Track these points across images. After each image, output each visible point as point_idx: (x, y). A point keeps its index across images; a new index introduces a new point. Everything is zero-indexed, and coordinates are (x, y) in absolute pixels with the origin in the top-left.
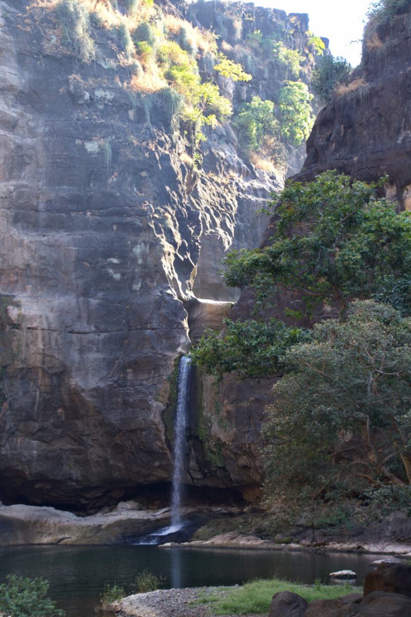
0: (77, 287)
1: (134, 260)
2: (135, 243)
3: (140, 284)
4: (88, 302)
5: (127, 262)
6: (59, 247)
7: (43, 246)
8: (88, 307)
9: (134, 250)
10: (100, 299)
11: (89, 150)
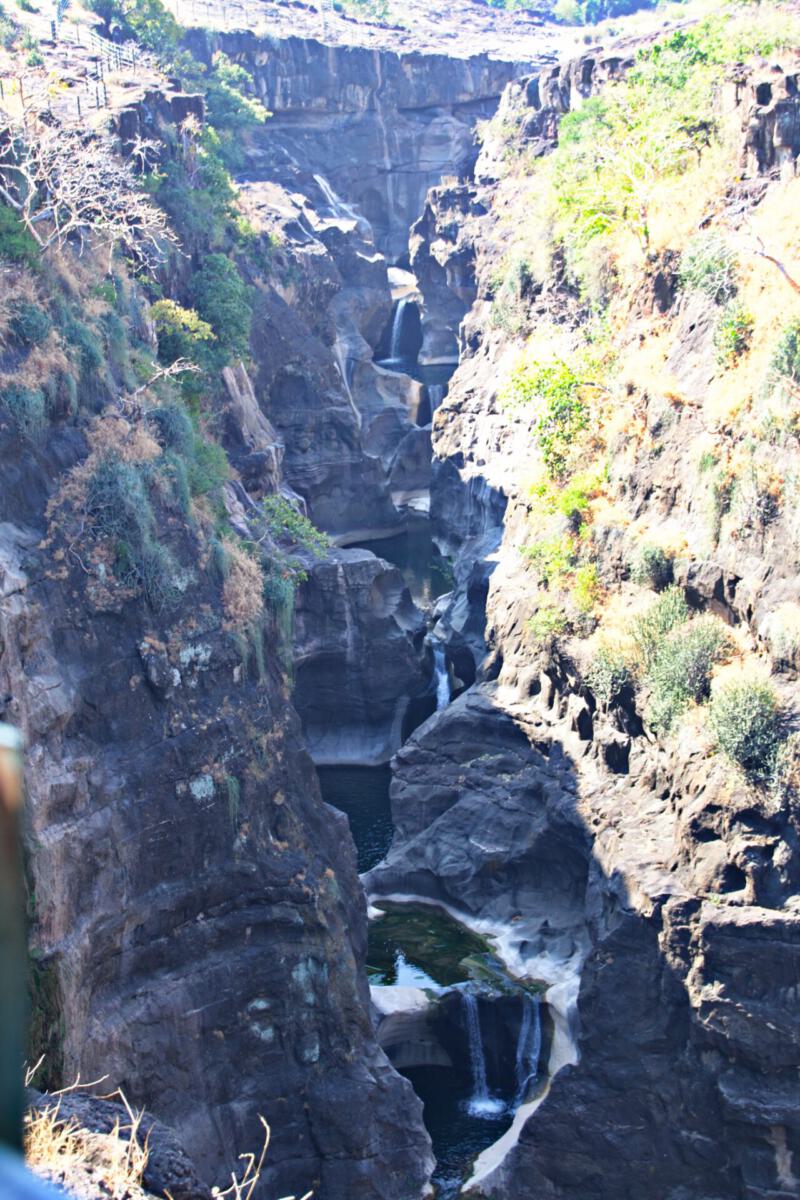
0: (208, 1087)
1: (297, 997)
2: (293, 961)
3: (317, 1047)
4: (232, 1113)
5: (283, 1003)
6: (170, 1018)
7: (144, 1028)
8: (233, 1126)
9: (294, 974)
10: (250, 1097)
11: (199, 797)
